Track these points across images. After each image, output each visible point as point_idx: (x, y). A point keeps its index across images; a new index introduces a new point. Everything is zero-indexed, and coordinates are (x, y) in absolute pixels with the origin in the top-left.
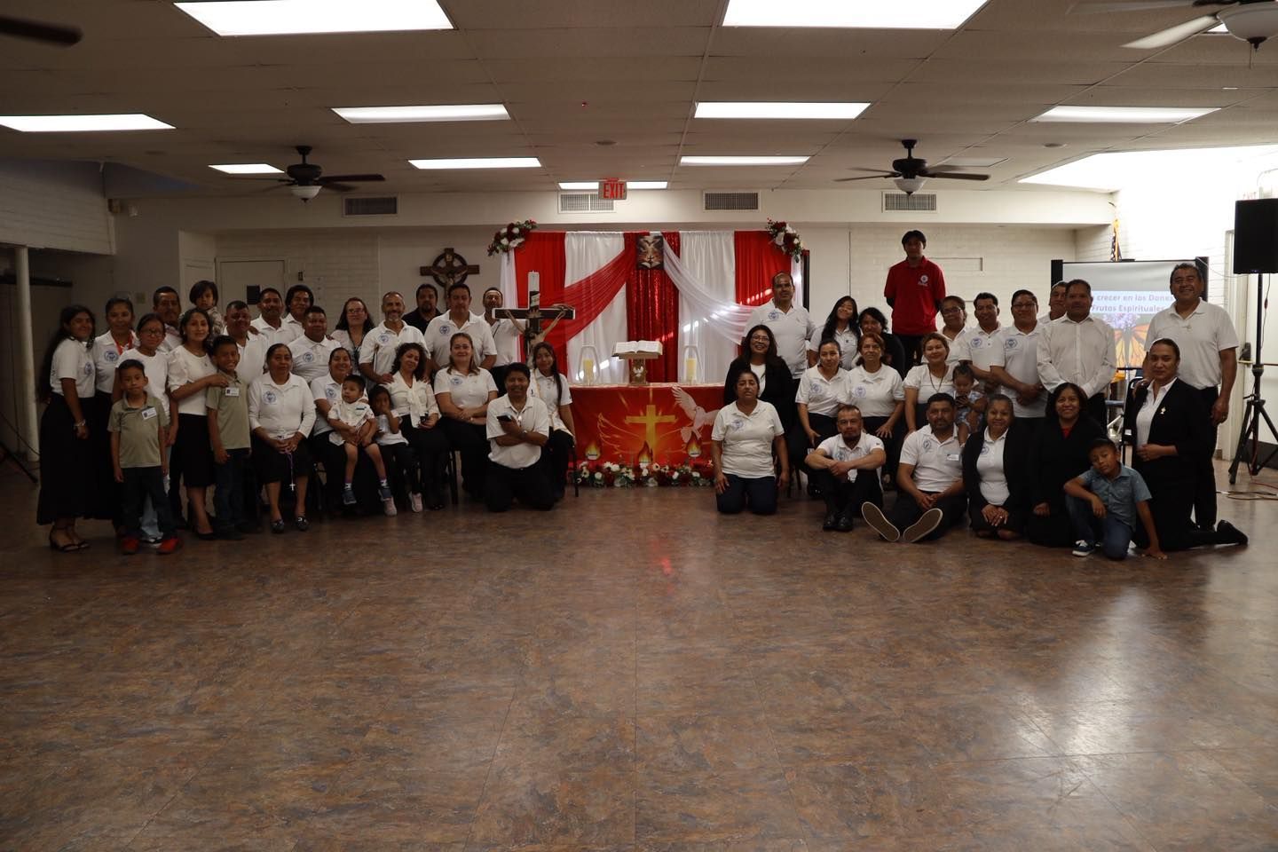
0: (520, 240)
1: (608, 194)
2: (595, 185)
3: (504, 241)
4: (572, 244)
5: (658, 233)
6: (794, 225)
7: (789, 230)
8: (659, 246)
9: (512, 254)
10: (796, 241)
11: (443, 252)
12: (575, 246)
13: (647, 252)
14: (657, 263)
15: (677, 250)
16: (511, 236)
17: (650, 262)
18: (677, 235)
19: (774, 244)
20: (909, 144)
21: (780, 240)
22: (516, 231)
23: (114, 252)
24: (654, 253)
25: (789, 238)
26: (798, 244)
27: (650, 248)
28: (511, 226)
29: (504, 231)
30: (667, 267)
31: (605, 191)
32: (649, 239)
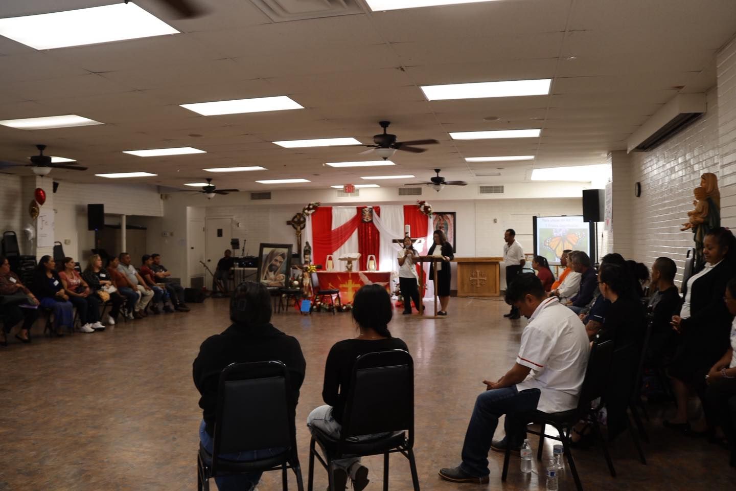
0: (313, 211)
1: (347, 191)
2: (342, 187)
3: (306, 211)
4: (335, 212)
5: (371, 207)
6: (429, 202)
7: (427, 204)
8: (371, 212)
9: (310, 216)
10: (429, 209)
11: (296, 214)
12: (336, 212)
13: (366, 215)
14: (370, 220)
15: (379, 214)
16: (309, 209)
17: (367, 219)
18: (378, 207)
19: (420, 211)
20: (437, 171)
21: (422, 209)
22: (311, 207)
23: (162, 215)
24: (369, 215)
25: (426, 208)
26: (430, 211)
27: (367, 213)
28: (310, 205)
29: (307, 207)
30: (374, 222)
31: (346, 189)
32: (367, 209)
